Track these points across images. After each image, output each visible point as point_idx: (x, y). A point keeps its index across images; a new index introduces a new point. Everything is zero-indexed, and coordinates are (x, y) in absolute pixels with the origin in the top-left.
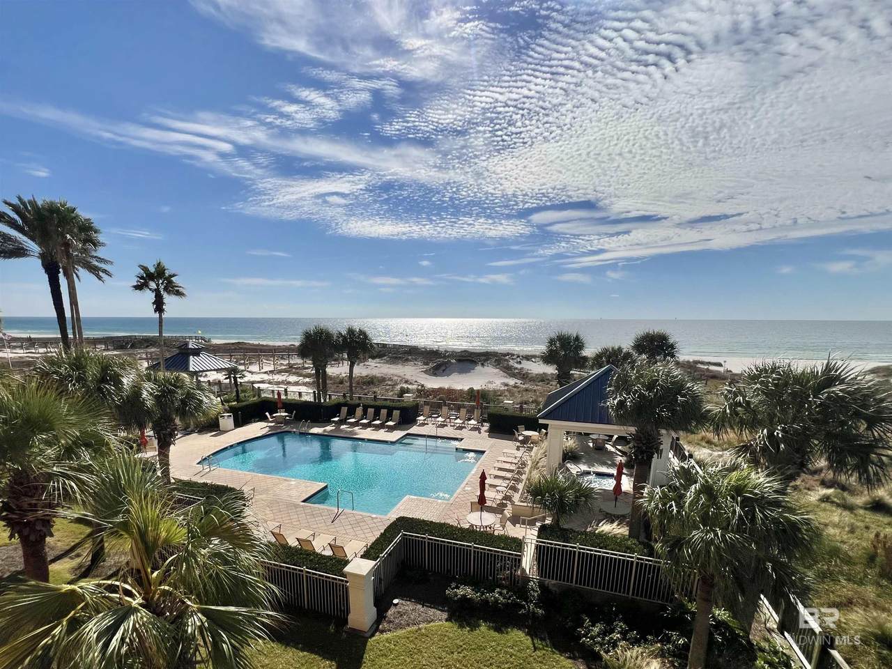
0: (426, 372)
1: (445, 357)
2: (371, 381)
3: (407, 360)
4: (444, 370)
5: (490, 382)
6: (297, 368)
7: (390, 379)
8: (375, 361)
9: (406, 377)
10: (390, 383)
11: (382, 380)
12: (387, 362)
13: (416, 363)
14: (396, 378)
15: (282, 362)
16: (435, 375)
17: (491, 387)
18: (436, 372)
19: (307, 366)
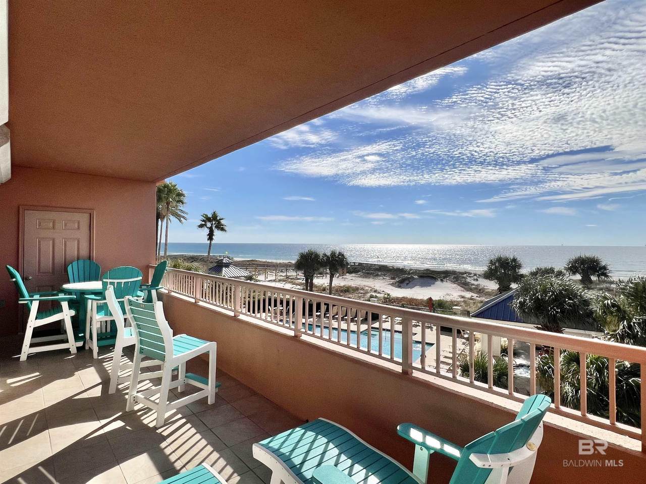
0: (392, 284)
1: (409, 274)
2: (346, 290)
3: (377, 275)
4: (407, 284)
5: (448, 294)
6: (292, 279)
7: (362, 289)
8: (351, 275)
9: (375, 288)
10: (362, 292)
11: (356, 289)
12: (361, 276)
13: (385, 278)
14: (367, 288)
15: (281, 274)
16: (399, 287)
17: (448, 298)
18: (401, 285)
19: (299, 277)
